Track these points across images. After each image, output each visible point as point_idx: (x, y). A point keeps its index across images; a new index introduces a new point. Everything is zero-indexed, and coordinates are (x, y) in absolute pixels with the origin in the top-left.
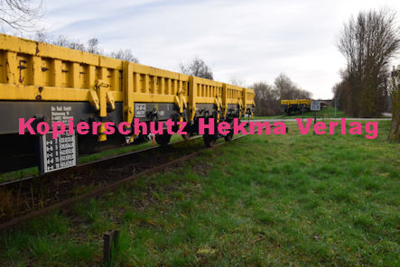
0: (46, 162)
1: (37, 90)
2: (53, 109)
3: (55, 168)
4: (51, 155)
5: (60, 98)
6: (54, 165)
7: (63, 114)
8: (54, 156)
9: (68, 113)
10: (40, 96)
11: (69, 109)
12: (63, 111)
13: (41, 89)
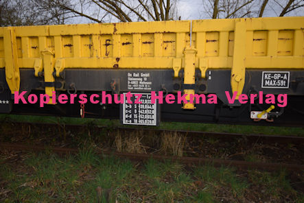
0: (125, 116)
1: (115, 60)
2: (130, 75)
3: (133, 122)
4: (130, 111)
5: (137, 66)
6: (132, 119)
7: (141, 79)
8: (133, 113)
9: (145, 79)
10: (117, 65)
11: (148, 75)
12: (140, 77)
13: (118, 59)
